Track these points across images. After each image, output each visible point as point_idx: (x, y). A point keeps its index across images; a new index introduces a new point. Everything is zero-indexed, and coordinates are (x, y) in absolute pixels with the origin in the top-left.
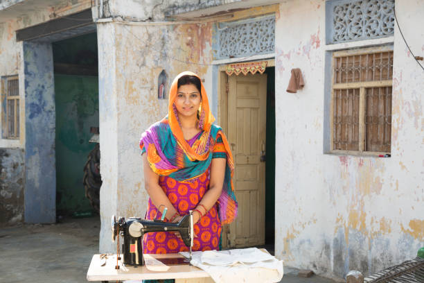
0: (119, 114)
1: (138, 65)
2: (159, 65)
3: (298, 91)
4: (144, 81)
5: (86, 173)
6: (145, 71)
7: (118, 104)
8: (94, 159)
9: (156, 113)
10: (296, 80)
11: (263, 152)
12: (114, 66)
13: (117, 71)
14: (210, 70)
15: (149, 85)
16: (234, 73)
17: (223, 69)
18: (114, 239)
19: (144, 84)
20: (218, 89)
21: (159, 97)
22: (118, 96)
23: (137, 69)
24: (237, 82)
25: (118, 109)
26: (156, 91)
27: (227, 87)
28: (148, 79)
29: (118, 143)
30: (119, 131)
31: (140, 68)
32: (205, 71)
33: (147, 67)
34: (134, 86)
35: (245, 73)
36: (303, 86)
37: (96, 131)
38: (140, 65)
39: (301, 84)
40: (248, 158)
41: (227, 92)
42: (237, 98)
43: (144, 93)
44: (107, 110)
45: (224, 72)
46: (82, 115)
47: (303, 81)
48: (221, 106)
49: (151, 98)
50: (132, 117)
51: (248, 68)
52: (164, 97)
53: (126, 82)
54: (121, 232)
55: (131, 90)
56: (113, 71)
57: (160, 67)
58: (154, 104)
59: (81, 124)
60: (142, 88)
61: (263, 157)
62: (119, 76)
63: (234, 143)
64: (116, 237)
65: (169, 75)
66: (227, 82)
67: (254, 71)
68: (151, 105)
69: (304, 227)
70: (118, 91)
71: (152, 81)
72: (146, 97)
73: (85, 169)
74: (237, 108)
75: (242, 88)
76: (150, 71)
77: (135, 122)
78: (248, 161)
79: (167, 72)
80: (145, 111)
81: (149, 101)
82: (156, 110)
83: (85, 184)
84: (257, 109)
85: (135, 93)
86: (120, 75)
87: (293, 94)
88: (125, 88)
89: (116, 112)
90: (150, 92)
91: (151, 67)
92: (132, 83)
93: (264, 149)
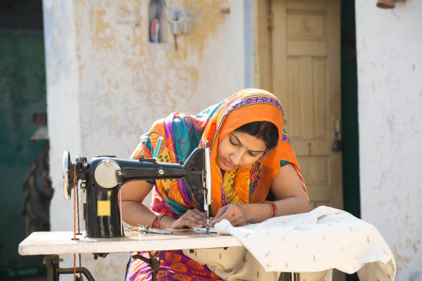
0: (81, 67)
3: (397, 4)
4: (124, 10)
5: (26, 193)
7: (78, 49)
9: (146, 66)
11: (336, 134)
15: (132, 18)
18: (69, 193)
19: (123, 16)
20: (254, 25)
21: (151, 40)
22: (78, 35)
24: (288, 11)
25: (79, 57)
26: (144, 28)
27: (270, 21)
28: (131, 7)
29: (81, 117)
30: (82, 97)
34: (106, 19)
37: (41, 119)
40: (310, 145)
41: (270, 29)
42: (287, 39)
43: (124, 31)
44: (60, 62)
46: (19, 102)
48: (259, 53)
49: (137, 41)
50: (104, 72)
52: (160, 40)
53: (91, 13)
54: (80, 181)
55: (102, 26)
58: (142, 52)
59: (17, 118)
60: (120, 22)
61: (337, 142)
64: (72, 190)
66: (270, 12)
68: (137, 52)
69: (416, 250)
70: (78, 27)
71: (137, 11)
72: (128, 38)
73: (26, 185)
74: (289, 57)
75: (296, 22)
77: (109, 82)
78: (310, 150)
80: (127, 63)
81: (134, 46)
82: (145, 61)
83: (25, 213)
84: (323, 58)
85: (108, 31)
87: (389, 11)
88: (91, 22)
89: (75, 65)
90: (134, 29)
92: (102, 13)
93: (338, 128)
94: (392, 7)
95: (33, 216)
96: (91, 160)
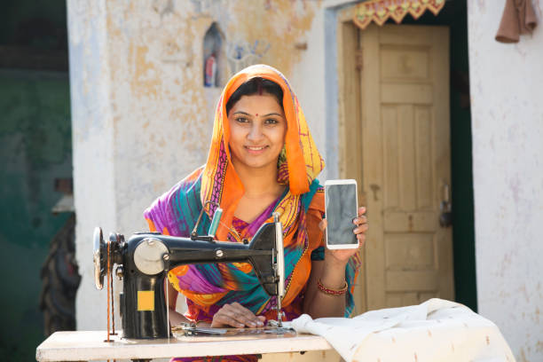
0: (116, 119)
1: (156, 10)
2: (204, 10)
3: (523, 39)
4: (171, 45)
6: (172, 25)
7: (113, 96)
8: (65, 247)
9: (199, 118)
10: (517, 11)
11: (445, 204)
12: (104, 13)
13: (109, 23)
14: (319, 20)
15: (182, 56)
16: (373, 22)
17: (347, 15)
19: (171, 53)
20: (338, 64)
21: (206, 84)
22: (113, 77)
23: (155, 19)
24: (381, 46)
25: (114, 107)
26: (198, 69)
27: (358, 58)
28: (180, 42)
29: (117, 183)
30: (117, 157)
31: (162, 15)
32: (306, 23)
33: (177, 15)
34: (148, 57)
35: (398, 18)
36: (533, 25)
37: (65, 185)
38: (161, 9)
39: (528, 20)
40: (410, 218)
41: (359, 69)
42: (381, 82)
43: (172, 73)
44: (90, 112)
45: (350, 24)
47: (533, 13)
48: (345, 100)
49: (188, 85)
50: (147, 125)
51: (405, 6)
52: (217, 84)
53: (131, 49)
54: (115, 266)
55: (143, 66)
56: (102, 22)
57: (207, 16)
58: (195, 99)
60: (166, 62)
61: (446, 215)
62: (113, 33)
63: (378, 182)
65: (227, 35)
66: (358, 48)
67: (418, 9)
68: (189, 100)
70: (112, 67)
71: (189, 48)
72: (177, 82)
73: (45, 272)
74: (383, 104)
75: (392, 60)
76: (184, 25)
77: (153, 137)
78: (411, 225)
79: (223, 27)
80: (175, 114)
81: (184, 91)
82: (199, 111)
83: (44, 307)
84: (427, 106)
85: (151, 73)
86: (118, 33)
87: (512, 46)
88: (130, 61)
89: (109, 116)
90: (184, 70)
91: (186, 16)
92: (143, 50)
93: (447, 197)
94: (516, 41)
95: (54, 311)
96: (129, 238)
